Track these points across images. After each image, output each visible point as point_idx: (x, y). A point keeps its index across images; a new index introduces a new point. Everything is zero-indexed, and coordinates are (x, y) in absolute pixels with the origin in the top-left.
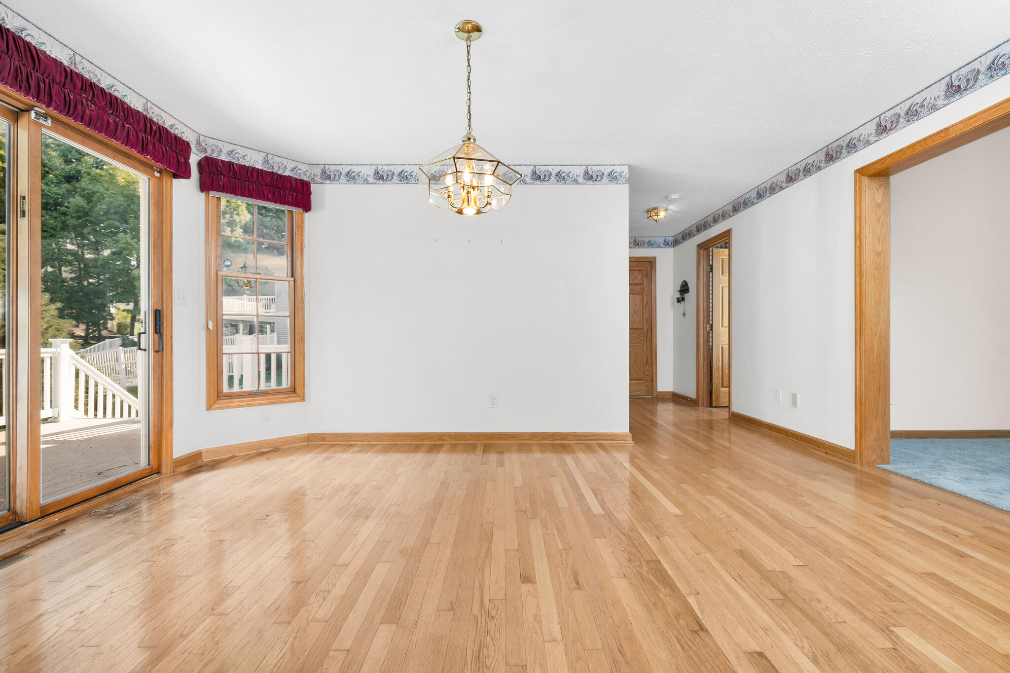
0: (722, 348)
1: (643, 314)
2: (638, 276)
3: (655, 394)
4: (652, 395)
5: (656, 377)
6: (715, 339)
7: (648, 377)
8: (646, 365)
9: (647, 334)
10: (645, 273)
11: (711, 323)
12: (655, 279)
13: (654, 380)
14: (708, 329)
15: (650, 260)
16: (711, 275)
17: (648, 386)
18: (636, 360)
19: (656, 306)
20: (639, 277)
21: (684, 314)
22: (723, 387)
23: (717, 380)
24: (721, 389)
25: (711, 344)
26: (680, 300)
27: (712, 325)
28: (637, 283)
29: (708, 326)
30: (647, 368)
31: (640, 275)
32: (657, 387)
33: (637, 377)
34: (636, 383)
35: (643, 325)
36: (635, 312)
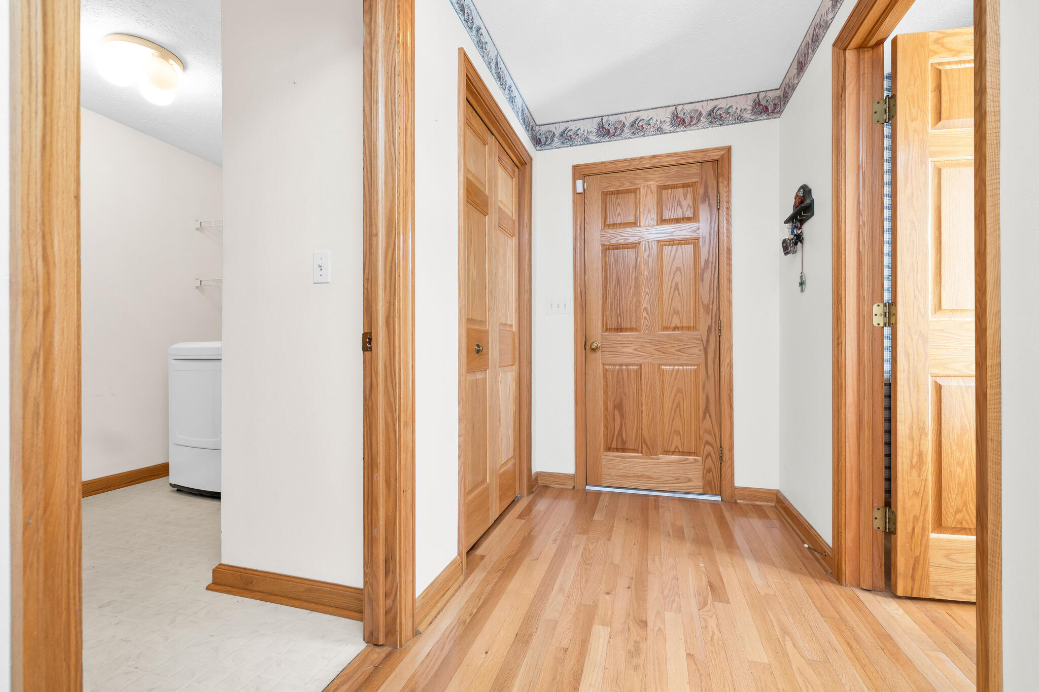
0: (939, 389)
1: (696, 291)
2: (682, 198)
3: (727, 493)
4: (721, 495)
5: (731, 449)
6: (907, 355)
7: (708, 448)
8: (704, 418)
9: (708, 341)
10: (701, 191)
11: (887, 297)
12: (729, 202)
13: (726, 457)
14: (878, 320)
15: (715, 156)
16: (887, 130)
17: (709, 470)
18: (678, 405)
19: (730, 272)
20: (687, 202)
21: (802, 284)
22: (939, 525)
23: (917, 502)
24: (933, 536)
25: (887, 367)
26: (792, 245)
27: (893, 304)
28: (680, 216)
29: (878, 309)
30: (707, 424)
31: (689, 196)
32: (733, 475)
33: (680, 446)
34: (679, 461)
35: (696, 318)
36: (677, 288)
